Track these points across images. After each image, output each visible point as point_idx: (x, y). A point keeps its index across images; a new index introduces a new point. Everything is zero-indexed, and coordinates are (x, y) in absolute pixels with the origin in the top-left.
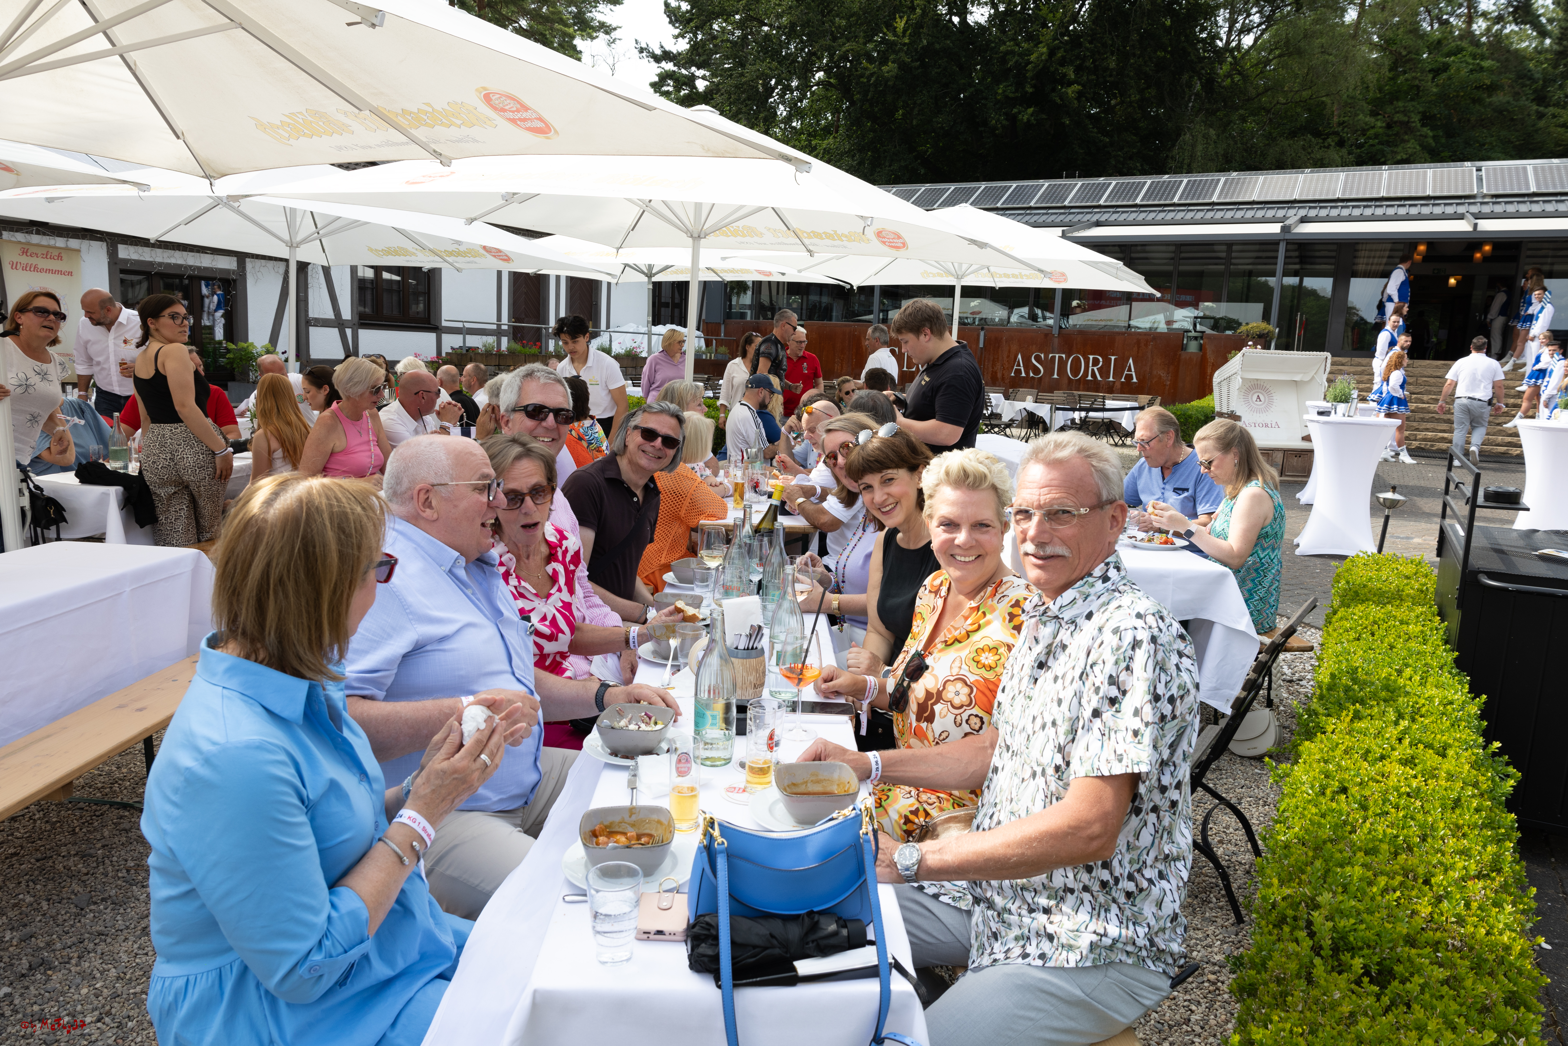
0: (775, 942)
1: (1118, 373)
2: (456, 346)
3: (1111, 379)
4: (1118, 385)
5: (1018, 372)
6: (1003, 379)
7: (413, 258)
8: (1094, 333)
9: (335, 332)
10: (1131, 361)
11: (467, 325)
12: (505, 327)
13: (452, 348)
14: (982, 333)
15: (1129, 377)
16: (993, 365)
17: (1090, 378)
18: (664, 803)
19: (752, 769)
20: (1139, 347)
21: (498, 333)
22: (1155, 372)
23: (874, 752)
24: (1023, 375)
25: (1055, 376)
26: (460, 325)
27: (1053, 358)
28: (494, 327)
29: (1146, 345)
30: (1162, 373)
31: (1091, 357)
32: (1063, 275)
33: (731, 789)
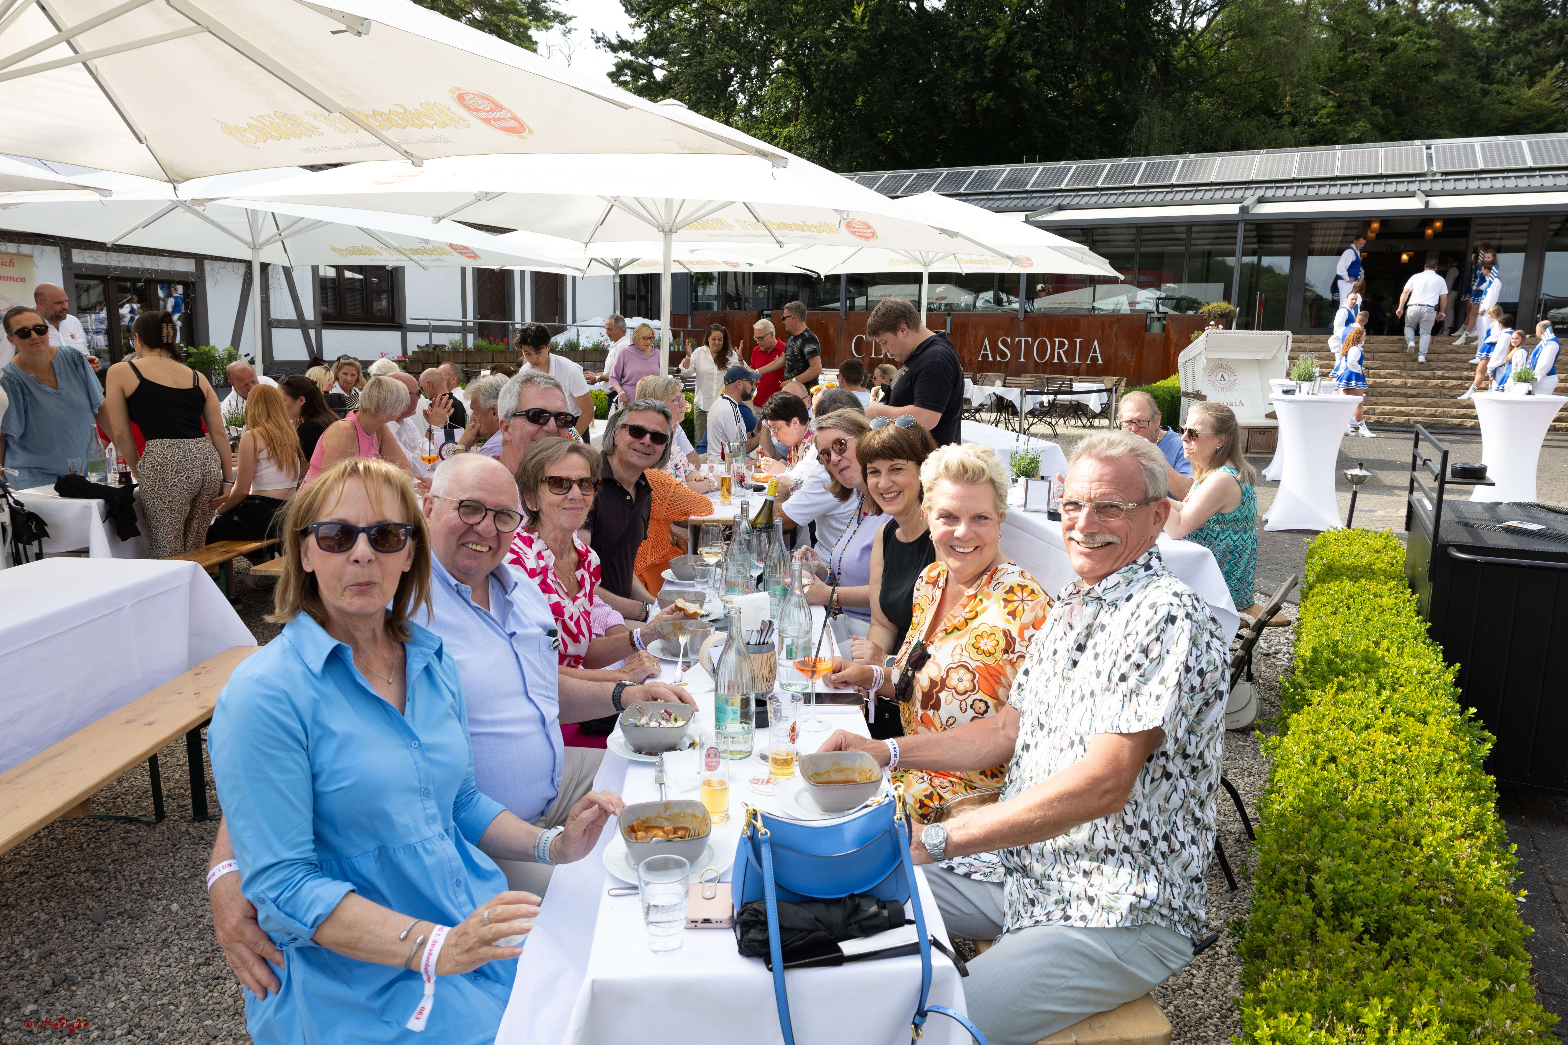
0: (820, 925)
1: (1084, 355)
2: (423, 344)
3: (1077, 361)
4: (1084, 367)
5: (985, 356)
6: (971, 363)
7: (378, 257)
8: (1059, 316)
9: (298, 333)
10: (1096, 343)
11: (433, 323)
12: (470, 324)
13: (418, 346)
14: (949, 319)
15: (1095, 359)
16: (961, 350)
17: (1056, 361)
18: (695, 796)
19: (776, 761)
20: (1103, 329)
21: (464, 330)
22: (1119, 354)
23: (891, 740)
24: (991, 359)
25: (1022, 360)
26: (426, 323)
27: (1020, 342)
28: (460, 324)
29: (1110, 327)
30: (1127, 355)
31: (1057, 340)
32: (1029, 259)
33: (756, 781)
